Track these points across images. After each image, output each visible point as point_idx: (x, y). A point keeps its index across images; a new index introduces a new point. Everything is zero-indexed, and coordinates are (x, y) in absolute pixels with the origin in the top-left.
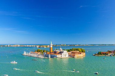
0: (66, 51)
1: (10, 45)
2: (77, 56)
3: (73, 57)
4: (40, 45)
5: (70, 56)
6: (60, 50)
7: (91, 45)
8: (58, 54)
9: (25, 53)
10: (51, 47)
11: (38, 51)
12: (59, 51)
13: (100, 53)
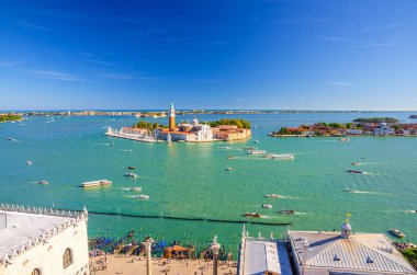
0: (208, 127)
1: (72, 112)
2: (232, 137)
3: (225, 139)
4: (144, 112)
5: (216, 137)
6: (193, 123)
7: (262, 111)
8: (190, 132)
9: (110, 132)
10: (173, 115)
11: (140, 126)
12: (191, 126)
13: (283, 131)
